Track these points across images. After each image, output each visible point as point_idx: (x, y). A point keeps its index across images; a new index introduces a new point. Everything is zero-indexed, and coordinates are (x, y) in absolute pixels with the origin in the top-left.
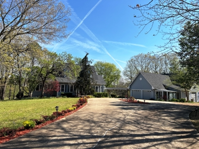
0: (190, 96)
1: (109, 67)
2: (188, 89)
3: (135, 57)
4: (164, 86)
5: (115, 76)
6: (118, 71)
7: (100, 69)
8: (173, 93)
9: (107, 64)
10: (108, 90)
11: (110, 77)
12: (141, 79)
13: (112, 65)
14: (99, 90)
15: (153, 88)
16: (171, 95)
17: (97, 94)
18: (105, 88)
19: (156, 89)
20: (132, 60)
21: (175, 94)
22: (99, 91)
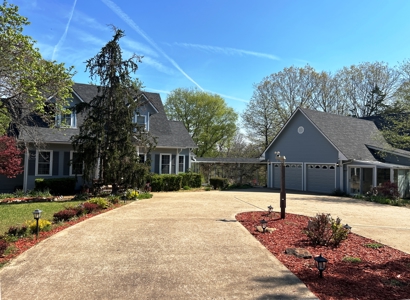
1: (208, 104)
3: (274, 76)
4: (372, 151)
5: (223, 128)
6: (229, 113)
7: (183, 110)
9: (203, 97)
10: (202, 164)
11: (210, 129)
12: (301, 130)
13: (214, 99)
14: (174, 166)
15: (342, 157)
17: (166, 179)
18: (193, 160)
19: (350, 162)
20: (266, 83)
22: (174, 171)
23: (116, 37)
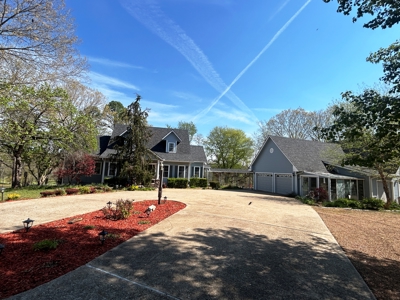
0: (394, 189)
2: (389, 172)
4: (325, 165)
8: (346, 181)
9: (230, 132)
12: (272, 150)
15: (295, 170)
16: (339, 186)
19: (302, 173)
21: (351, 184)
23: (138, 99)
